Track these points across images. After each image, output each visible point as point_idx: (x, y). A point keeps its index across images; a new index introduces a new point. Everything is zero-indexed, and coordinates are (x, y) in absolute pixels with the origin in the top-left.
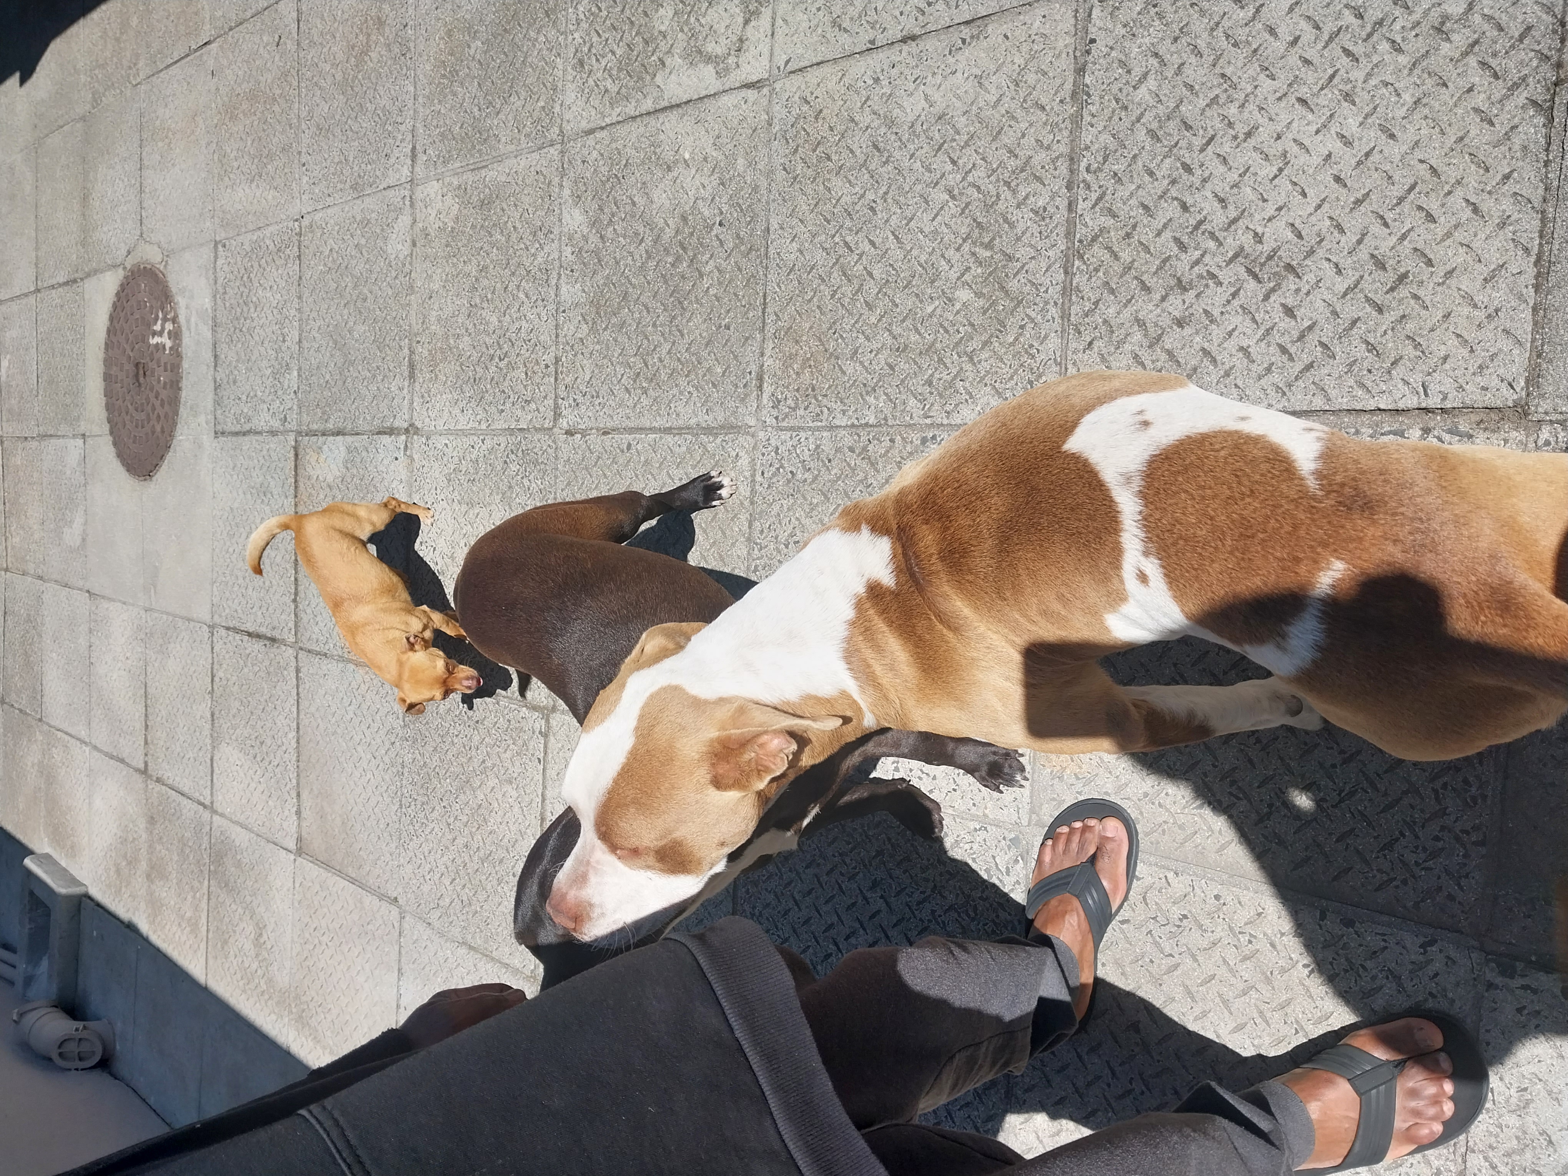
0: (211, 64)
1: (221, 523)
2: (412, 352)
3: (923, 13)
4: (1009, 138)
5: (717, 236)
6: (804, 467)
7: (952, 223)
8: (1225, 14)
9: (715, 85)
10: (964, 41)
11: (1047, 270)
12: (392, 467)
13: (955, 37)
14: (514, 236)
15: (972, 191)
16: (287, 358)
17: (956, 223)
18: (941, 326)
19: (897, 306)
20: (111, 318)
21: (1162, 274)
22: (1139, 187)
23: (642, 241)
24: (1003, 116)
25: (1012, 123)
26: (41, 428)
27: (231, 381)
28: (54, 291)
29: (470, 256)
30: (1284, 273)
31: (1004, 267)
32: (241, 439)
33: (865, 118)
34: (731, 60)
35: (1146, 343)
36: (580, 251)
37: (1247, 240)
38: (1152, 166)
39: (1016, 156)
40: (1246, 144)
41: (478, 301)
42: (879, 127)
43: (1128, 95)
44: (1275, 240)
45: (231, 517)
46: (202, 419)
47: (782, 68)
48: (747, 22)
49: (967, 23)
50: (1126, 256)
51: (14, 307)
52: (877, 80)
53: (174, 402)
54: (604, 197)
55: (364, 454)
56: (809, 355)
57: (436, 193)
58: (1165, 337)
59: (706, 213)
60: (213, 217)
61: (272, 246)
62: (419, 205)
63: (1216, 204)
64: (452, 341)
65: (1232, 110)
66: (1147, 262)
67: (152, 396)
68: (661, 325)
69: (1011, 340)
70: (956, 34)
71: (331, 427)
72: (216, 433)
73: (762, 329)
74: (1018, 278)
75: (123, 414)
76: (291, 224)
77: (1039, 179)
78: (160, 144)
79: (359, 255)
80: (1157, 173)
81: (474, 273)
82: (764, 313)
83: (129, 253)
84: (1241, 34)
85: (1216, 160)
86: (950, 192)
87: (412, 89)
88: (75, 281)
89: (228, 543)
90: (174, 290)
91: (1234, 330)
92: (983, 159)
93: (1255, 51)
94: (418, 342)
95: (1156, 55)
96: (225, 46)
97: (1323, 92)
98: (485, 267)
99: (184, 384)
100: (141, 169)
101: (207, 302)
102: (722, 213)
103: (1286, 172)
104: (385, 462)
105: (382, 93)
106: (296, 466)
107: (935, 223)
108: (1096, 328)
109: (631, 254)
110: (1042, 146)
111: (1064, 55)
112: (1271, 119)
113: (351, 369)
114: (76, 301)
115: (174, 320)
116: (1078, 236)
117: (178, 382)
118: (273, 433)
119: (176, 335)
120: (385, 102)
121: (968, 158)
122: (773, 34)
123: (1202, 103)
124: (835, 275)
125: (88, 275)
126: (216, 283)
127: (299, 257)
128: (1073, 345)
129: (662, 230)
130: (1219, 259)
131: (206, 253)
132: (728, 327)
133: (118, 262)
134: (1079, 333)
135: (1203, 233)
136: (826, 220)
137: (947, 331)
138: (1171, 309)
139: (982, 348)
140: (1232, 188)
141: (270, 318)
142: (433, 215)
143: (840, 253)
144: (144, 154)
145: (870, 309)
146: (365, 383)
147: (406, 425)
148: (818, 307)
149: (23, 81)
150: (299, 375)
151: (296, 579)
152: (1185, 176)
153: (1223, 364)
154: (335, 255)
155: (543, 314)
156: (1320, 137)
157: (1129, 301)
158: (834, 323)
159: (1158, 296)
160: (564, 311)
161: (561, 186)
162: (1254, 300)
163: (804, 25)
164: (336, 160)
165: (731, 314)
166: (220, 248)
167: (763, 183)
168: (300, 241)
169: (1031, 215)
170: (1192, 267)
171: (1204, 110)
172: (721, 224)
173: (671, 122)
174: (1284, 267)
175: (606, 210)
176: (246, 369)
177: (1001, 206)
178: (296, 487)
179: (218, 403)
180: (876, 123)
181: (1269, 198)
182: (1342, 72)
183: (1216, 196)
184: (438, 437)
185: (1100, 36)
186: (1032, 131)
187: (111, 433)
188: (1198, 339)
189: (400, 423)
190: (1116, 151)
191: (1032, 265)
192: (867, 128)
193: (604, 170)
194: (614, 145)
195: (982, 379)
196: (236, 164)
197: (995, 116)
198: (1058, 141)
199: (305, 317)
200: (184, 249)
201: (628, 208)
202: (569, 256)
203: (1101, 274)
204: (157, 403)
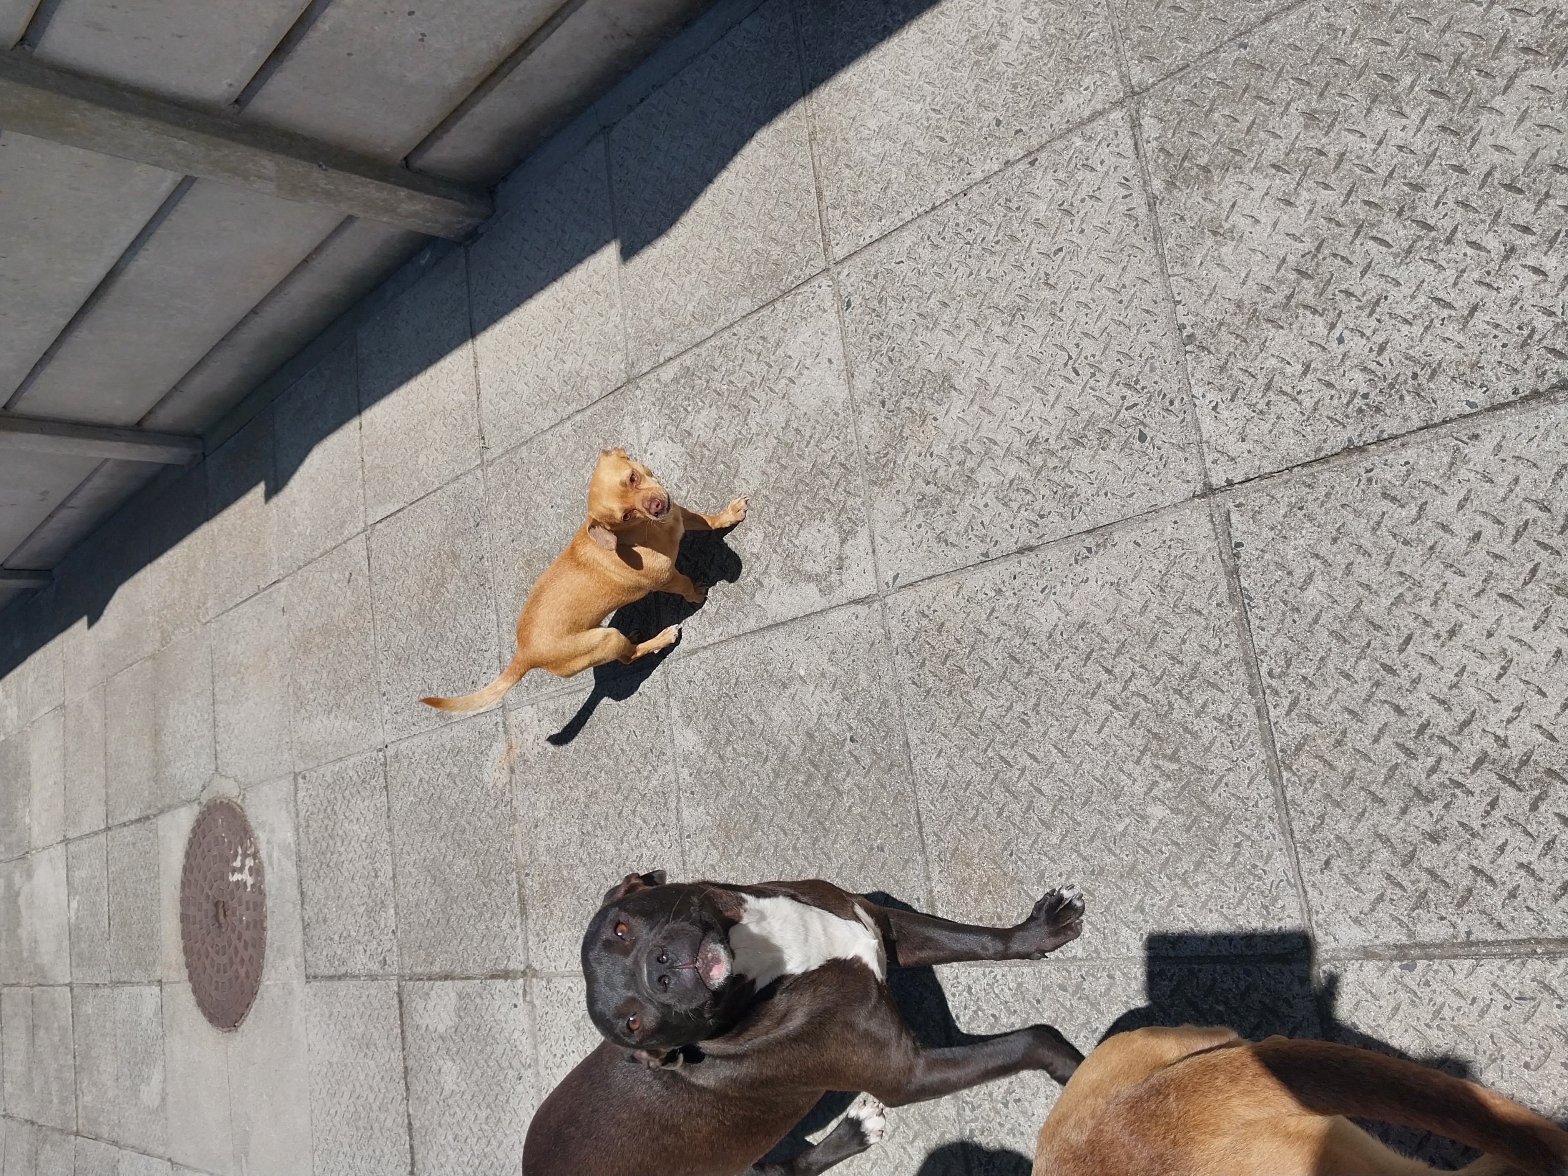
0: (281, 601)
1: (319, 1080)
2: (521, 886)
3: (1037, 525)
4: (1167, 644)
5: (850, 752)
6: (1008, 1009)
7: (1123, 735)
8: (1384, 513)
9: (820, 603)
10: (1089, 550)
11: (1250, 783)
12: (511, 1015)
13: (1079, 547)
14: (623, 760)
15: (1135, 700)
16: (381, 895)
17: (1129, 735)
18: (1139, 845)
19: (1079, 824)
20: (188, 855)
21: (1393, 783)
22: (1337, 691)
23: (766, 759)
24: (1154, 622)
25: (1167, 629)
26: (113, 974)
27: (321, 919)
28: (126, 829)
29: (576, 782)
30: (1548, 780)
31: (1198, 780)
32: (336, 984)
33: (995, 630)
34: (834, 578)
35: (1397, 861)
36: (699, 771)
37: (1488, 744)
38: (1346, 668)
39: (1181, 663)
40: (1452, 643)
41: (590, 829)
42: (1013, 638)
43: (1296, 597)
44: (1524, 743)
45: (330, 1073)
46: (290, 961)
47: (891, 583)
48: (843, 541)
49: (1088, 532)
50: (1343, 764)
51: (84, 845)
52: (999, 592)
53: (259, 943)
54: (718, 716)
55: (478, 1000)
56: (985, 880)
57: (532, 718)
58: (1419, 854)
59: (834, 729)
60: (290, 749)
61: (355, 778)
62: (514, 730)
63: (1436, 706)
64: (565, 873)
65: (1425, 608)
66: (1371, 772)
67: (234, 937)
68: (803, 848)
69: (1228, 860)
70: (1079, 544)
71: (438, 970)
72: (307, 977)
73: (923, 850)
74: (1218, 791)
75: (203, 957)
76: (374, 754)
77: (1214, 686)
78: (233, 679)
79: (452, 785)
80: (1355, 675)
81: (582, 799)
82: (921, 833)
83: (204, 788)
84: (1411, 532)
85: (1423, 661)
86: (1112, 703)
87: (494, 617)
88: (147, 818)
89: (329, 1104)
90: (253, 824)
91: (1505, 844)
92: (1142, 667)
93: (1432, 548)
94: (527, 875)
95: (1317, 556)
96: (295, 585)
97: (1528, 587)
98: (594, 793)
99: (269, 923)
100: (213, 704)
101: (289, 836)
102: (851, 728)
103: (1511, 670)
104: (503, 1010)
105: (463, 622)
106: (401, 1015)
107: (1102, 735)
108: (1329, 845)
109: (757, 773)
110: (1208, 651)
111: (1209, 559)
112: (1473, 616)
113: (455, 906)
114: (149, 839)
115: (255, 856)
116: (1278, 745)
117: (262, 922)
118: (373, 978)
119: (257, 871)
120: (467, 630)
121: (1123, 666)
122: (874, 551)
123: (1386, 602)
124: (997, 791)
125: (162, 812)
126: (297, 816)
127: (386, 787)
128: (1306, 865)
129: (787, 748)
130: (1459, 766)
131: (286, 785)
132: (881, 849)
133: (193, 797)
134: (1310, 851)
135: (1431, 738)
136: (972, 733)
137: (1147, 851)
138: (1417, 822)
139: (1196, 870)
140: (1451, 688)
141: (359, 851)
142: (531, 740)
143: (997, 767)
144: (217, 689)
145: (1048, 828)
146: (472, 922)
147: (522, 967)
148: (985, 826)
149: (91, 624)
150: (396, 913)
151: (411, 1147)
152: (1389, 678)
153: (1504, 883)
154: (426, 785)
155: (666, 839)
156: (1540, 633)
157: (1362, 814)
158: (1008, 843)
159: (1396, 809)
160: (689, 836)
161: (668, 706)
162: (1519, 811)
163: (906, 541)
164: (419, 688)
165: (882, 834)
166: (300, 780)
167: (893, 698)
168: (385, 772)
169: (1216, 724)
170: (1429, 776)
171: (1390, 609)
172: (852, 740)
173: (778, 640)
174: (1545, 772)
175: (721, 730)
176: (337, 906)
177: (1177, 715)
178: (403, 1038)
179: (307, 943)
180: (1008, 634)
181: (1500, 698)
182: (1544, 565)
183: (1434, 697)
184: (561, 980)
185: (1246, 540)
186: (1193, 635)
187: (191, 979)
188: (1462, 856)
189: (516, 965)
190: (1299, 654)
191: (1230, 777)
192: (999, 639)
193: (714, 689)
194: (720, 665)
195: (1204, 905)
196: (312, 696)
197: (1146, 623)
198: (1226, 646)
199: (397, 851)
200: (262, 782)
201: (745, 726)
202: (687, 777)
203: (1317, 785)
204: (241, 946)
